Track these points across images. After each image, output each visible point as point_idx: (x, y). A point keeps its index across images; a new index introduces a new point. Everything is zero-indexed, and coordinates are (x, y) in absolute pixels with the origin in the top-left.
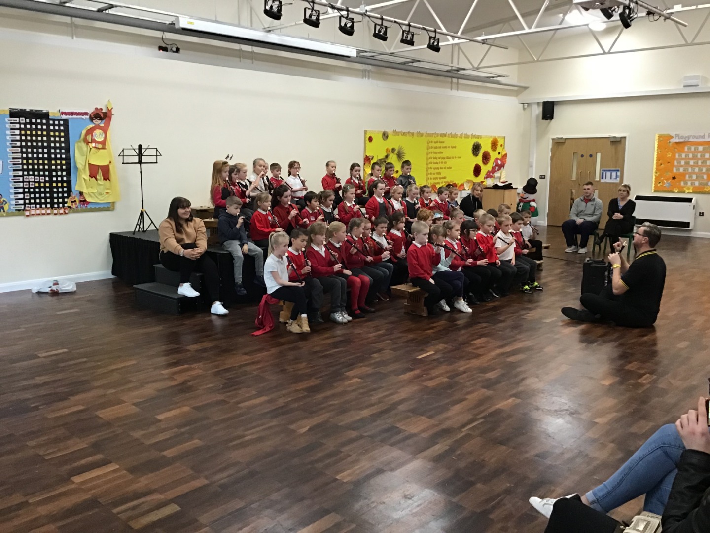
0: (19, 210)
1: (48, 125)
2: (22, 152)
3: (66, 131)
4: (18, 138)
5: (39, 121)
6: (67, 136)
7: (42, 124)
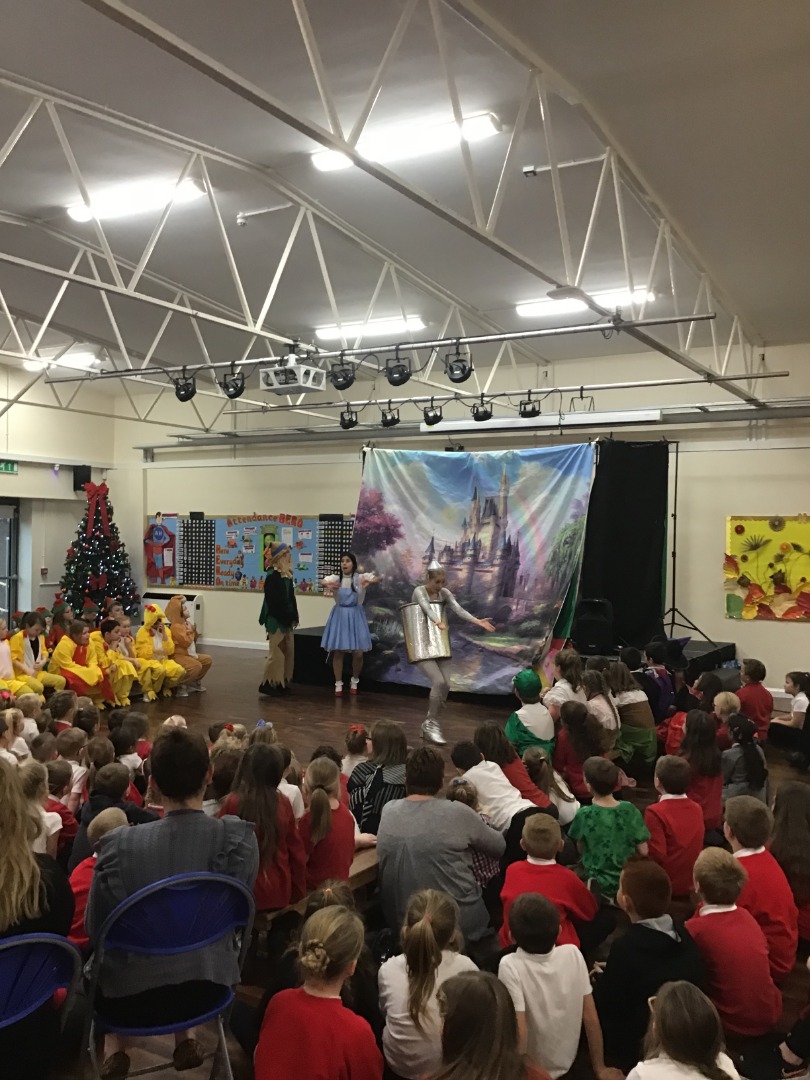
1: (342, 525)
2: (325, 547)
4: (323, 536)
7: (338, 525)
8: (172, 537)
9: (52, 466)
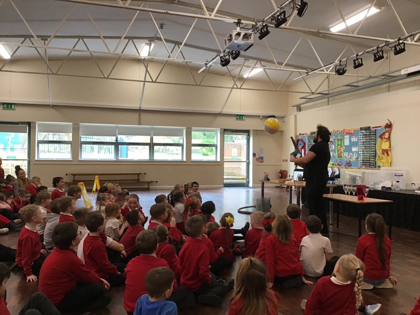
0: (361, 167)
1: (370, 132)
2: (362, 144)
3: (375, 134)
4: (362, 138)
5: (367, 131)
6: (375, 137)
7: (368, 132)
8: (305, 144)
9: (259, 116)
